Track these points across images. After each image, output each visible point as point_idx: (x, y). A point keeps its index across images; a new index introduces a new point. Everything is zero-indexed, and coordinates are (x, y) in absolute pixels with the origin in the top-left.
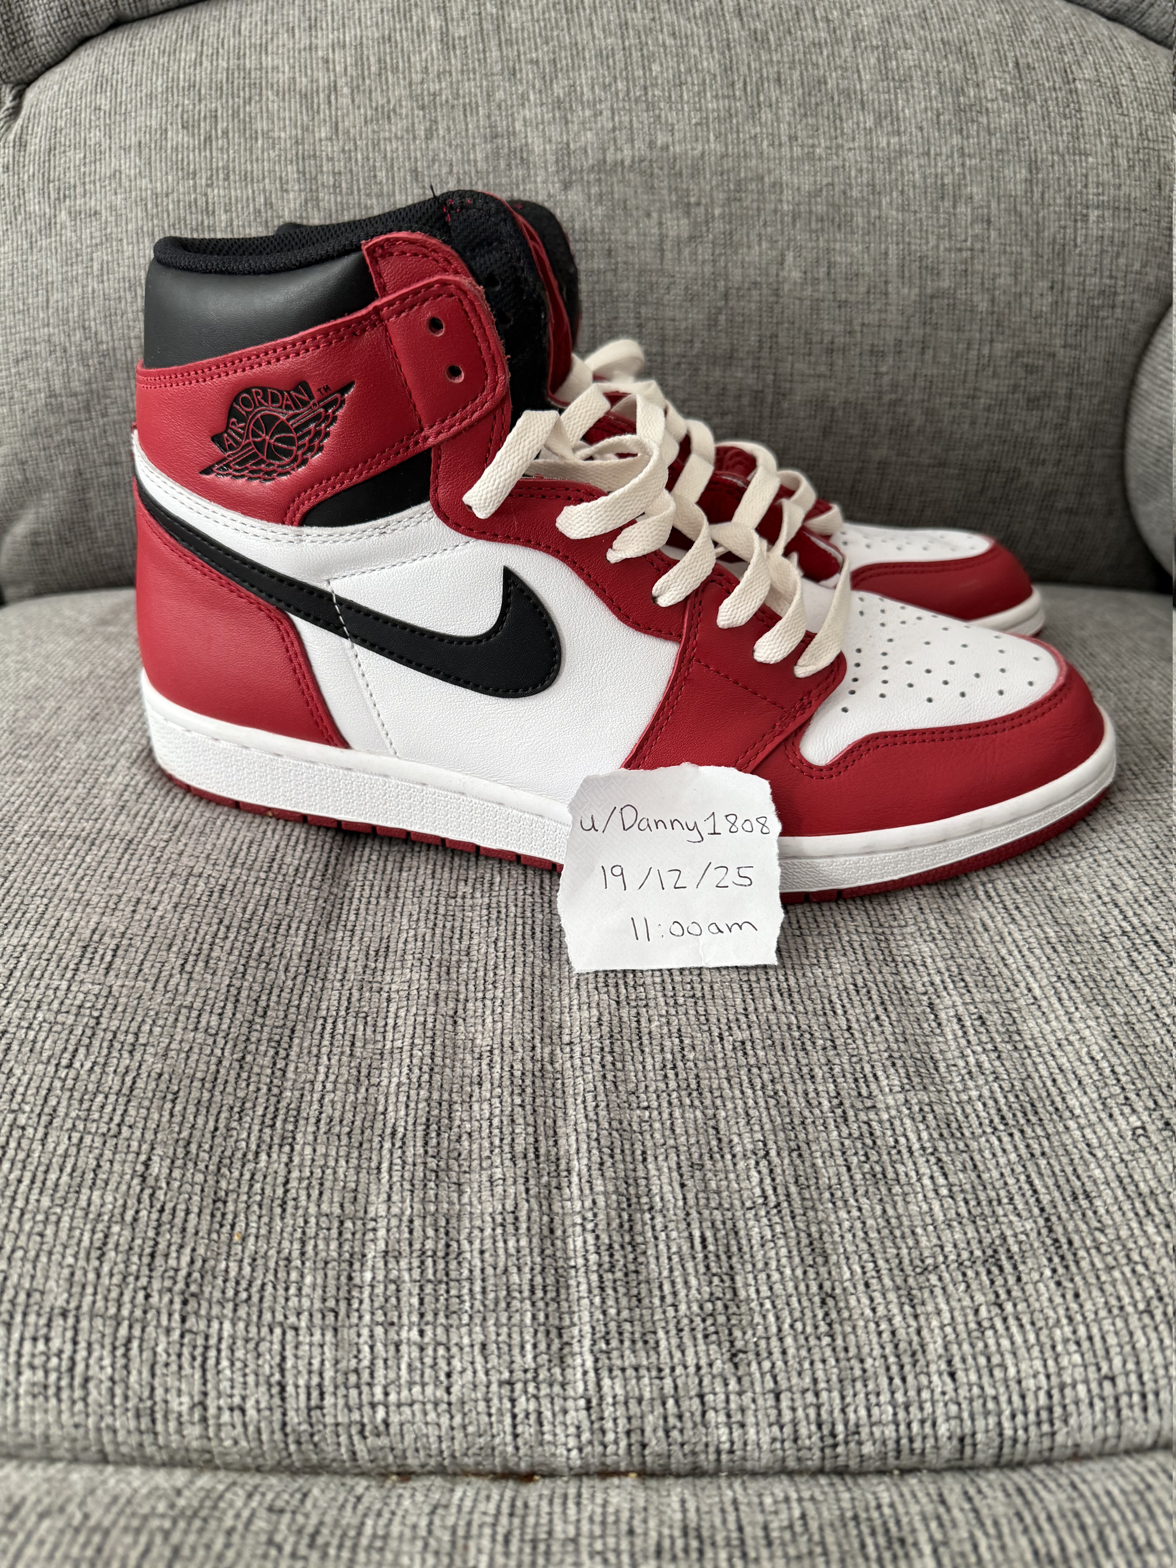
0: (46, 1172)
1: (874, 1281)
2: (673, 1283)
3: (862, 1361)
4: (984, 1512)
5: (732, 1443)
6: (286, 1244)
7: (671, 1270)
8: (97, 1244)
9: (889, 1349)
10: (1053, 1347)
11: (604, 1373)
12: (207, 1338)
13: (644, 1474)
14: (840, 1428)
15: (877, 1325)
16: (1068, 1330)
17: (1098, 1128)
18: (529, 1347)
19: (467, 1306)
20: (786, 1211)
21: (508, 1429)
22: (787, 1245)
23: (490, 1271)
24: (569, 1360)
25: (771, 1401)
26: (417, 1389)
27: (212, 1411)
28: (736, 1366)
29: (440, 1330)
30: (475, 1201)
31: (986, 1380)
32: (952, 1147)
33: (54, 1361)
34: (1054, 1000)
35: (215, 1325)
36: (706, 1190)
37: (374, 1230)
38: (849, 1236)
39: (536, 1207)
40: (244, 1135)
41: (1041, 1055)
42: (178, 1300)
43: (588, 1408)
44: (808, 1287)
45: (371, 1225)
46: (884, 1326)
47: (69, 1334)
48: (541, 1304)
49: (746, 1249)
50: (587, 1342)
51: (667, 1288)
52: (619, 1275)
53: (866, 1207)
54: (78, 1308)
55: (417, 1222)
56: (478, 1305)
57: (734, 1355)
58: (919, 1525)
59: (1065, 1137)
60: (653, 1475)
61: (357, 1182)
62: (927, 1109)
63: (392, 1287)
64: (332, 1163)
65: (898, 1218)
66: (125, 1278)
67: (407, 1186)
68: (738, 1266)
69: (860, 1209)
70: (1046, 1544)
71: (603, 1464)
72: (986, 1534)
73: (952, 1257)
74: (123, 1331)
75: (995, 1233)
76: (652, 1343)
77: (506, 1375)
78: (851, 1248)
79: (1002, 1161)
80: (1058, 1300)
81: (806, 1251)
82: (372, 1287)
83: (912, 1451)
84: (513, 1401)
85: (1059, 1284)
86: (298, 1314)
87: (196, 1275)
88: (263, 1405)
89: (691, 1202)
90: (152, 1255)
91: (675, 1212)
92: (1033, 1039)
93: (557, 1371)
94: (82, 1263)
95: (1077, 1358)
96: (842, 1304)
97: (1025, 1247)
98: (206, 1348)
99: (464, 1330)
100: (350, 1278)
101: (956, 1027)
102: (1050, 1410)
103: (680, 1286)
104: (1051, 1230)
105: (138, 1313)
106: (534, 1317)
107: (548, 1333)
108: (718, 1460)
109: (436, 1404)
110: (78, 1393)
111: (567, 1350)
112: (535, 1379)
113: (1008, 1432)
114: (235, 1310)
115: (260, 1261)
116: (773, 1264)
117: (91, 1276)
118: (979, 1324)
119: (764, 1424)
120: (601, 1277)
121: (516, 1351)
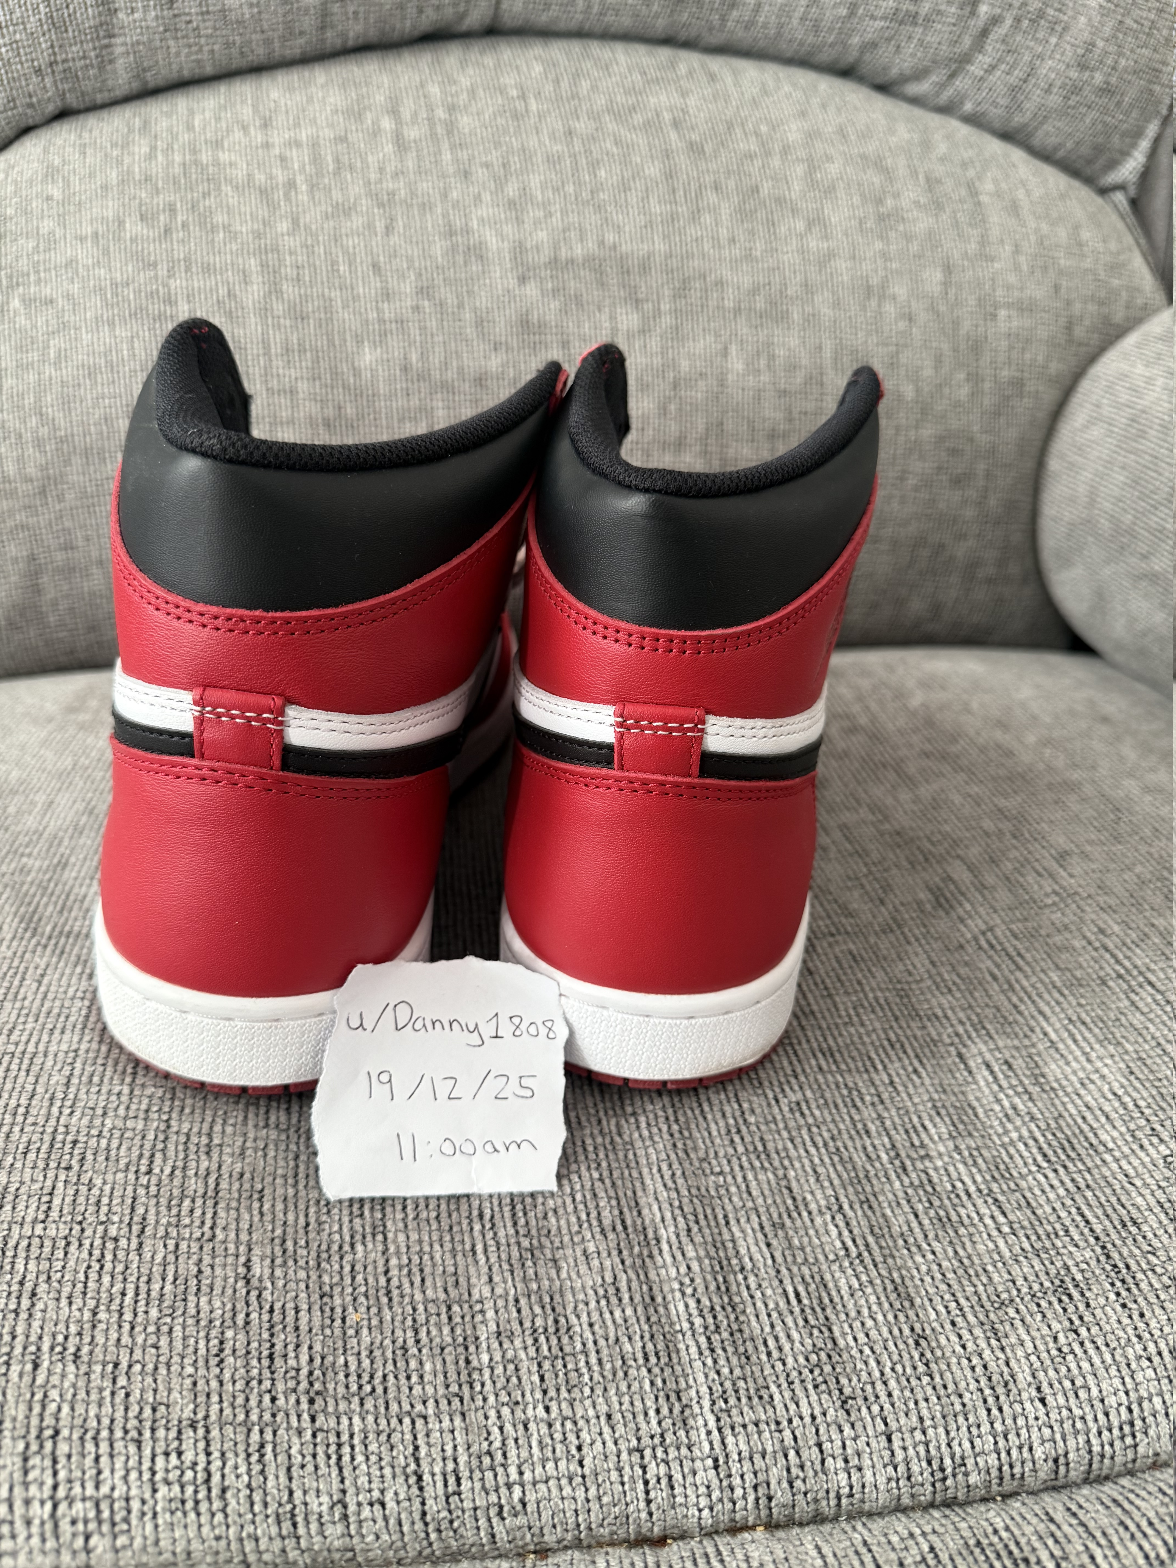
0: (148, 1282)
1: (959, 1320)
2: (776, 1338)
3: (960, 1396)
4: (1091, 1525)
5: (851, 1487)
6: (399, 1333)
7: (772, 1326)
8: (214, 1351)
9: (983, 1381)
10: (1128, 1365)
11: (727, 1431)
12: (338, 1435)
13: (772, 1526)
14: (948, 1462)
15: (970, 1360)
16: (1139, 1347)
17: (1133, 1159)
18: (652, 1413)
19: (586, 1378)
20: (868, 1260)
21: (642, 1496)
22: (875, 1292)
23: (602, 1342)
24: (691, 1422)
25: (884, 1443)
26: (550, 1465)
27: (352, 1508)
28: (848, 1413)
29: (564, 1405)
30: (574, 1276)
31: (1072, 1401)
32: (1005, 1187)
33: (189, 1474)
34: (1070, 1042)
35: (345, 1421)
36: (790, 1246)
37: (482, 1311)
38: (928, 1279)
39: (633, 1276)
40: (336, 1227)
41: (1067, 1094)
42: (304, 1399)
43: (716, 1467)
44: (900, 1330)
45: (478, 1307)
46: (975, 1360)
47: (201, 1445)
48: (656, 1370)
49: (837, 1299)
50: (706, 1403)
51: (771, 1343)
52: (725, 1335)
53: (938, 1250)
54: (206, 1417)
55: (523, 1302)
56: (597, 1377)
57: (844, 1402)
58: (1037, 1545)
59: (1104, 1170)
60: (778, 1526)
61: (455, 1265)
62: (975, 1153)
63: (511, 1367)
64: (427, 1248)
65: (969, 1257)
66: (248, 1383)
67: (506, 1267)
68: (833, 1317)
69: (934, 1253)
70: (1154, 1547)
71: (733, 1520)
72: (1099, 1545)
73: (1025, 1290)
74: (255, 1437)
75: (1059, 1264)
76: (766, 1397)
77: (634, 1442)
78: (932, 1290)
79: (1052, 1196)
80: (1126, 1321)
81: (893, 1296)
82: (492, 1369)
83: (1013, 1475)
84: (644, 1468)
85: (1124, 1306)
86: (424, 1402)
87: (317, 1373)
88: (402, 1496)
89: (779, 1259)
90: (271, 1357)
91: (766, 1271)
92: (1057, 1080)
93: (682, 1433)
94: (202, 1372)
95: (1150, 1373)
96: (934, 1344)
97: (1088, 1275)
98: (339, 1445)
99: (588, 1403)
100: (468, 1362)
101: (986, 1073)
102: (1132, 1424)
103: (783, 1340)
104: (1108, 1257)
105: (267, 1417)
106: (652, 1383)
107: (668, 1397)
108: (839, 1505)
109: (571, 1479)
110: (217, 1505)
111: (687, 1412)
112: (662, 1443)
113: (1096, 1449)
114: (362, 1404)
115: (377, 1353)
116: (865, 1312)
117: (214, 1384)
118: (1060, 1350)
119: (879, 1466)
120: (709, 1339)
121: (640, 1418)
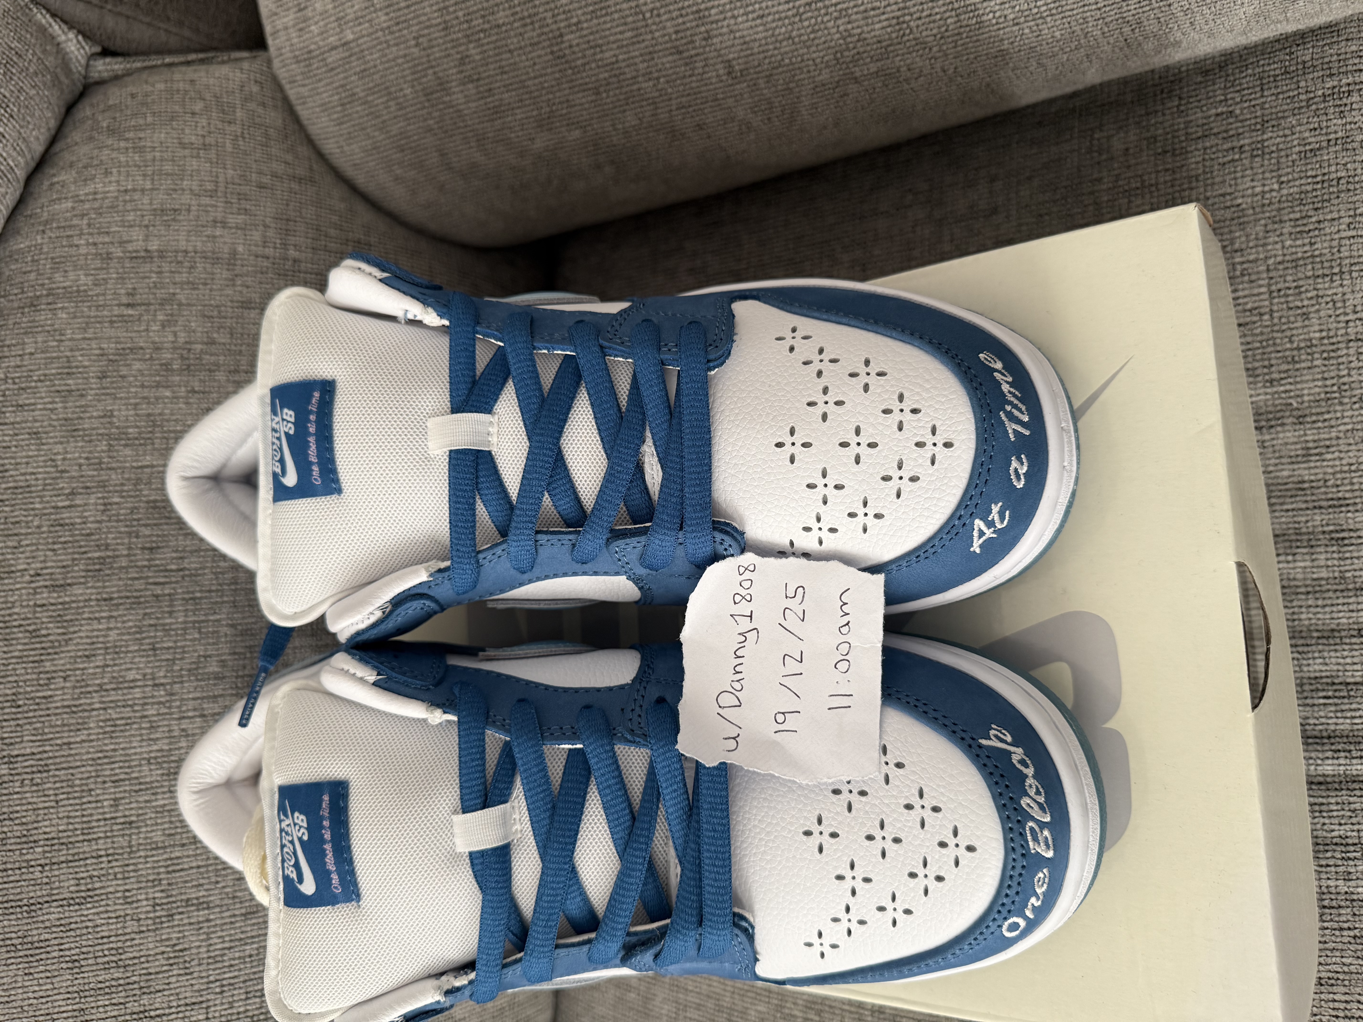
1: (1351, 607)
2: (1355, 717)
7: (1346, 718)
22: (1327, 651)
23: (1354, 820)
37: (1327, 887)
38: (1320, 616)
44: (1355, 644)
49: (1329, 674)
51: (1357, 721)
52: (1352, 747)
53: (1299, 603)
65: (1306, 586)
68: (1340, 680)
69: (1301, 607)
73: (1336, 562)
75: (1321, 537)
78: (1328, 616)
81: (1331, 641)
85: (1358, 511)
97: (1332, 523)
103: (1356, 714)
104: (1323, 507)
116: (1342, 661)
120: (1353, 758)
